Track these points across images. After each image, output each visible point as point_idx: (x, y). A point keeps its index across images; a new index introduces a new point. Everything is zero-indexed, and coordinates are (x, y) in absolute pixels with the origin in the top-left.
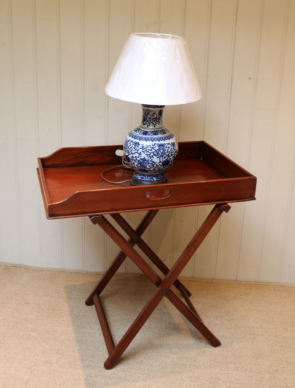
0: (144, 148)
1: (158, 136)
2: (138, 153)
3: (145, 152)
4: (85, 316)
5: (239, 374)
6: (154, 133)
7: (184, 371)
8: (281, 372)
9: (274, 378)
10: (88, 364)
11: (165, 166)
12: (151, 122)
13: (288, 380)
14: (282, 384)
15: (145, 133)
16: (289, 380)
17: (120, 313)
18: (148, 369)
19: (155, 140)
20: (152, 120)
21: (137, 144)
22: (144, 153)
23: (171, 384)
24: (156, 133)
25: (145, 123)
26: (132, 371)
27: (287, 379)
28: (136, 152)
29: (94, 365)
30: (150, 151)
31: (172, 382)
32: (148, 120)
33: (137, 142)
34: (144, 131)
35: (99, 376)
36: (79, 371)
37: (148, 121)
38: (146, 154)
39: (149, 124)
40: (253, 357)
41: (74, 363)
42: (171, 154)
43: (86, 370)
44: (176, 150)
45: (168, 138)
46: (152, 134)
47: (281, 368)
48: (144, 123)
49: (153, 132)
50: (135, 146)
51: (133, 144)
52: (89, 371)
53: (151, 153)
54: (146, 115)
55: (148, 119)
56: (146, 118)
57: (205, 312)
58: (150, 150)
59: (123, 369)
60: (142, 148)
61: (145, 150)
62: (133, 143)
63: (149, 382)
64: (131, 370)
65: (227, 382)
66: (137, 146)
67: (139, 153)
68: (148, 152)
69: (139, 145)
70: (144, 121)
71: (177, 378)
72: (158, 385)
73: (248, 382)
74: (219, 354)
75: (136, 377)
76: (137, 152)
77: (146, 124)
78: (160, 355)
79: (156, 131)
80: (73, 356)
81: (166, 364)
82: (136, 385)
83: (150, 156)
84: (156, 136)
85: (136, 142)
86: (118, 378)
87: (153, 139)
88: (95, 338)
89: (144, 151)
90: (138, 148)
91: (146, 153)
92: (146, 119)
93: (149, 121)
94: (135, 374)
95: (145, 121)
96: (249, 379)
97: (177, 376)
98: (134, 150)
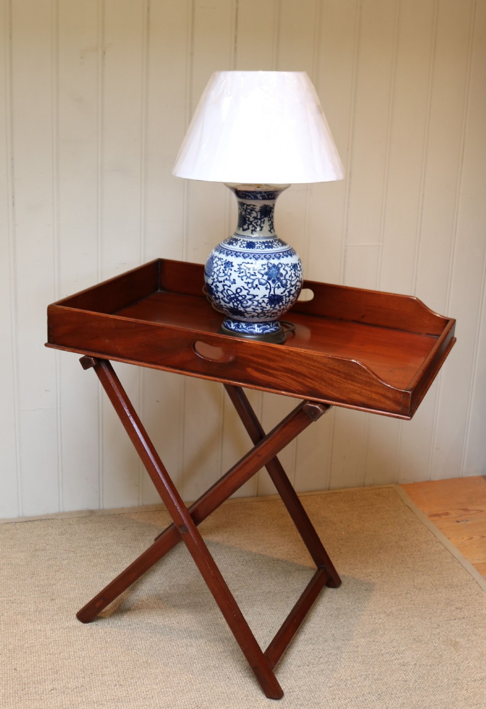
0: (242, 271)
1: (274, 249)
2: (230, 280)
3: (244, 278)
4: (13, 603)
5: (318, 649)
6: (266, 244)
7: (225, 664)
8: (382, 631)
9: (375, 643)
10: (51, 687)
11: (275, 305)
12: (257, 225)
13: (397, 641)
14: (391, 650)
15: (251, 245)
16: (399, 642)
17: (76, 586)
18: (162, 673)
19: (271, 257)
20: (259, 221)
21: (228, 265)
22: (242, 280)
23: (212, 688)
24: (270, 244)
25: (246, 227)
26: (136, 682)
27: (394, 639)
28: (226, 279)
29: (64, 687)
30: (252, 277)
31: (212, 685)
32: (251, 222)
33: (229, 262)
34: (247, 241)
35: (79, 704)
36: (38, 704)
37: (251, 224)
38: (245, 283)
39: (253, 228)
40: (330, 616)
41: (23, 690)
42: (291, 284)
43: (52, 698)
44: (299, 277)
45: (289, 253)
46: (263, 247)
47: (380, 624)
48: (243, 228)
49: (264, 243)
50: (225, 267)
51: (222, 265)
52: (57, 698)
53: (254, 280)
54: (249, 212)
55: (251, 219)
56: (247, 219)
57: (224, 558)
58: (253, 275)
59: (118, 682)
60: (238, 270)
61: (244, 274)
62: (222, 262)
63: (173, 694)
64: (132, 680)
65: (304, 666)
66: (229, 269)
67: (232, 280)
68: (249, 278)
69: (232, 266)
70: (245, 225)
71: (218, 677)
72: (191, 696)
73: (338, 659)
74: (273, 622)
75: (147, 691)
76: (228, 278)
77: (248, 228)
78: (174, 644)
79: (270, 241)
80: (17, 678)
81: (191, 658)
82: (151, 704)
83: (252, 286)
84: (270, 249)
85: (227, 261)
86: (114, 699)
87: (268, 256)
88: (46, 639)
89: (242, 277)
90: (230, 272)
91: (245, 280)
92: (249, 220)
93: (255, 223)
94: (142, 686)
95: (247, 225)
96: (337, 654)
97: (217, 674)
98: (223, 274)
